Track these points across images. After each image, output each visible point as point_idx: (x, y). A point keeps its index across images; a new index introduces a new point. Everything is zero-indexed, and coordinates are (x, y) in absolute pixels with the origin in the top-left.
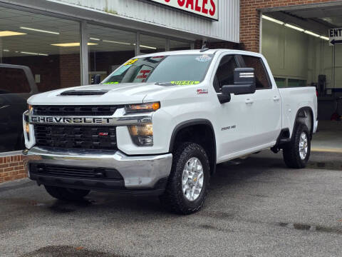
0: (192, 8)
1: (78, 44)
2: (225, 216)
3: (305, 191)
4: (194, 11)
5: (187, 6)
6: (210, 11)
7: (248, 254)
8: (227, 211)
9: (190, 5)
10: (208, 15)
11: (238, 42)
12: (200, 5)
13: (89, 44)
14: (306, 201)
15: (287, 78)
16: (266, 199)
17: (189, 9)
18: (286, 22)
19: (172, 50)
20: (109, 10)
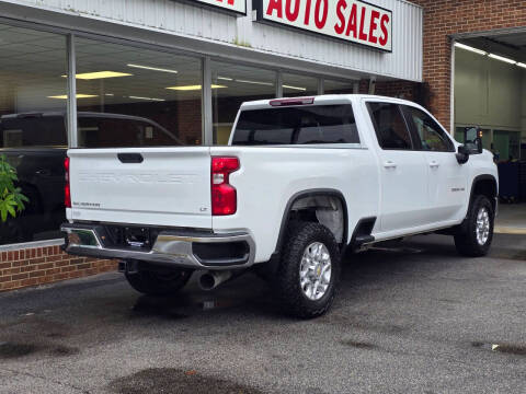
0: (355, 36)
1: (199, 87)
2: (396, 330)
3: (514, 295)
4: (358, 40)
5: (348, 34)
6: (381, 39)
7: (428, 390)
8: (400, 323)
9: (351, 32)
10: (378, 45)
11: (420, 80)
12: (366, 31)
13: (213, 86)
14: (516, 310)
15: (492, 129)
16: (457, 306)
17: (351, 37)
18: (489, 52)
19: (326, 92)
20: (239, 42)
